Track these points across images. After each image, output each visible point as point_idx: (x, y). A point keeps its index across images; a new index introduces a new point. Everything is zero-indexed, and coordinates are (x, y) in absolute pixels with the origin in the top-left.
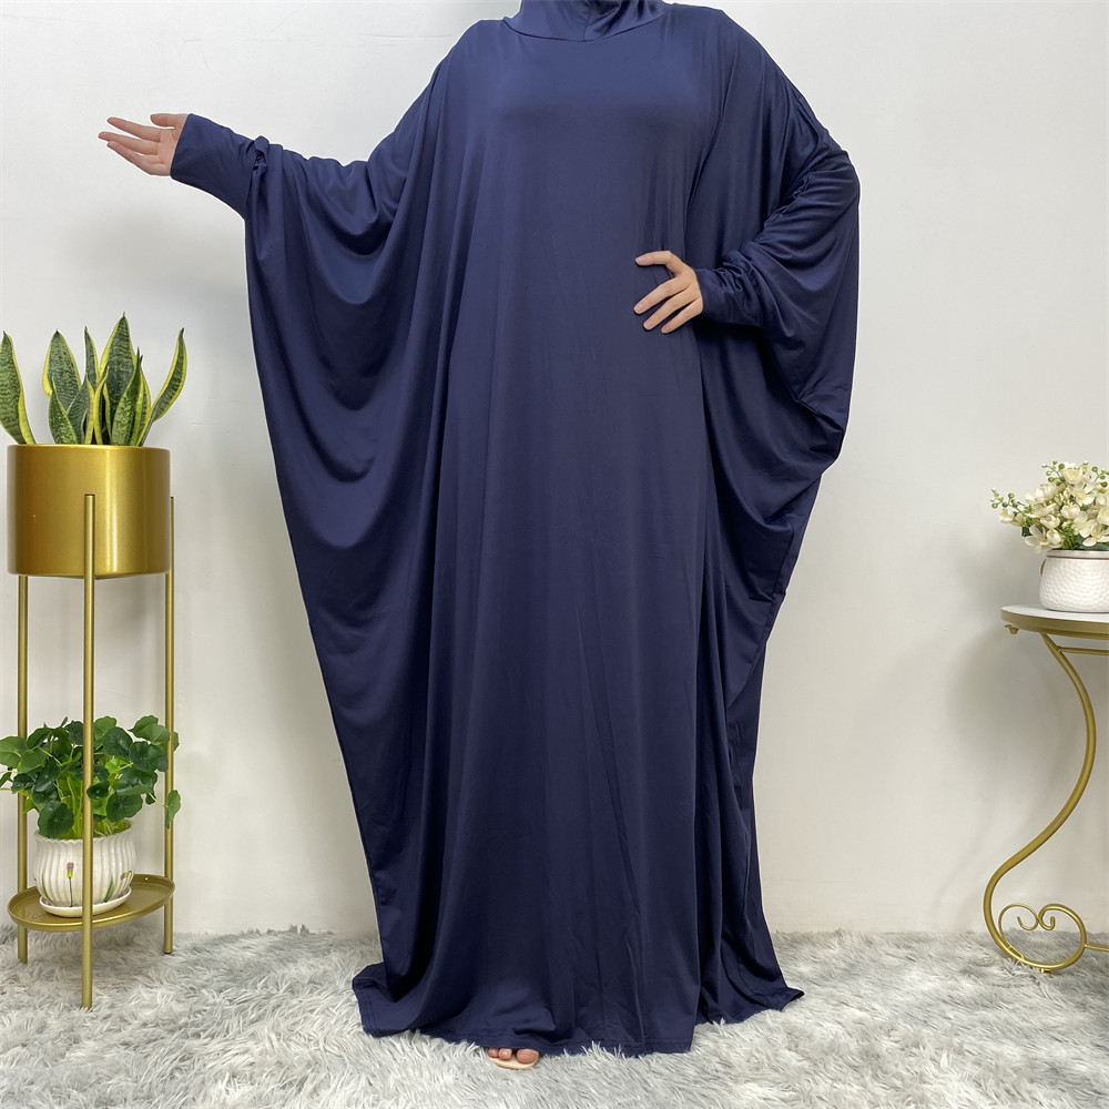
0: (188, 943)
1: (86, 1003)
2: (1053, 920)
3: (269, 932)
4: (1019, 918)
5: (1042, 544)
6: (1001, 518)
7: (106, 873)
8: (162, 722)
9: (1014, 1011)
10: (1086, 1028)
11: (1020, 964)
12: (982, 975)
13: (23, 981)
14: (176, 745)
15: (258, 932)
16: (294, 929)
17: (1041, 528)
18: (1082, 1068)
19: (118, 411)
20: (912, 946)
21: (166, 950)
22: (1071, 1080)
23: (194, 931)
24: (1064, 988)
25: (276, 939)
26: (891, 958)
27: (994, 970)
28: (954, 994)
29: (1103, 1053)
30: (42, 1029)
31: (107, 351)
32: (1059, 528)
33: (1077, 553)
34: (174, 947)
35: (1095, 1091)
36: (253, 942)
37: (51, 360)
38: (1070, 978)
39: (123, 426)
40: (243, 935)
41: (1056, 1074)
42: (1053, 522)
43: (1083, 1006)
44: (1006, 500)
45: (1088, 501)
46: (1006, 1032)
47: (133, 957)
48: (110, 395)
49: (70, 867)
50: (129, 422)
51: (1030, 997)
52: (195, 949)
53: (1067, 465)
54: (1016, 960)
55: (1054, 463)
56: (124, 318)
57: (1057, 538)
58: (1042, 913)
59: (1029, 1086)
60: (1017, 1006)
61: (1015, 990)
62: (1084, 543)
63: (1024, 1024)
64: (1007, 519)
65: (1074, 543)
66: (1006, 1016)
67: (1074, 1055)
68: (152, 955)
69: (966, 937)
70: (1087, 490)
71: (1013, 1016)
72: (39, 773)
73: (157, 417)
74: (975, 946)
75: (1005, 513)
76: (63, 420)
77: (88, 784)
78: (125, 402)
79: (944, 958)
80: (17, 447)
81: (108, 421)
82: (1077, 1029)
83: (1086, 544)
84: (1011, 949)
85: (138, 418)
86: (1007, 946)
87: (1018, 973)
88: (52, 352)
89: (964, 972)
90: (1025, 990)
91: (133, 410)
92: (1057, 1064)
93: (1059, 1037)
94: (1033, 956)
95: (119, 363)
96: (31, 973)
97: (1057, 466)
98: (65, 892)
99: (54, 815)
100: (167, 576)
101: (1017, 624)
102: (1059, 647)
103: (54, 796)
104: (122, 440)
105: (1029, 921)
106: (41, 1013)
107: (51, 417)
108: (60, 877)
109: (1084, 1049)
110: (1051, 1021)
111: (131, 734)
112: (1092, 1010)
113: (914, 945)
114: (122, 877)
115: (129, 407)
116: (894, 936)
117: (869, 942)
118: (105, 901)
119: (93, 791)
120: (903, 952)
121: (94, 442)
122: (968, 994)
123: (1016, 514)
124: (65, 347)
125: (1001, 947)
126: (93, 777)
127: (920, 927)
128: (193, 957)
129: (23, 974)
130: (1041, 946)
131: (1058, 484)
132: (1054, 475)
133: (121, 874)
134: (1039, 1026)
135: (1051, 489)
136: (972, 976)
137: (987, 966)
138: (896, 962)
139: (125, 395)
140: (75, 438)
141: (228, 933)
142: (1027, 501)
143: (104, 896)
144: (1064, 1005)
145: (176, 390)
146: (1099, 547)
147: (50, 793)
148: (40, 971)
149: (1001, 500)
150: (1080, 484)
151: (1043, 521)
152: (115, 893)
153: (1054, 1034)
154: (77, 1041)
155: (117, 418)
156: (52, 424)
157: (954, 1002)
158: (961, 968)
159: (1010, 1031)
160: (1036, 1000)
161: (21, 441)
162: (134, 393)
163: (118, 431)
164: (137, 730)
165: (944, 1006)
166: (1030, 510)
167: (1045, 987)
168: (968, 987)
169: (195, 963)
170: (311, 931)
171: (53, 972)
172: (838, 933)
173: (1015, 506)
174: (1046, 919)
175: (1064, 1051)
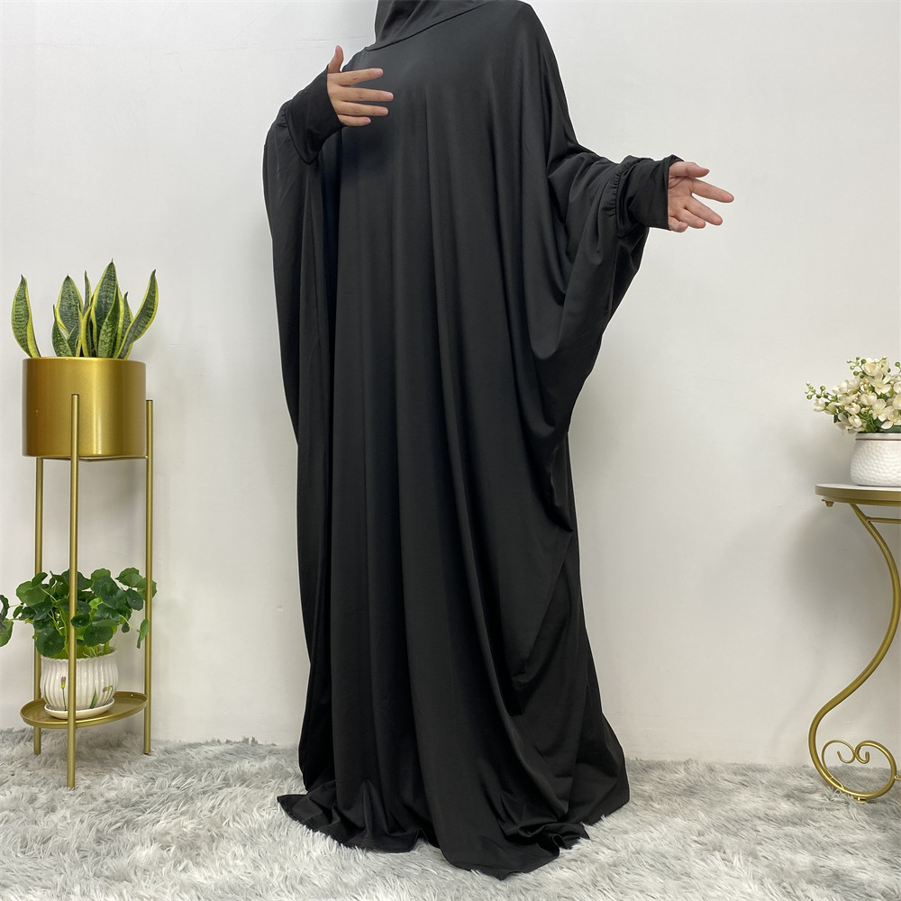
0: (162, 747)
1: (72, 784)
2: (867, 755)
3: (228, 742)
4: (838, 753)
5: (847, 428)
6: (815, 407)
7: (91, 687)
8: (142, 574)
9: (819, 828)
10: (879, 845)
11: (838, 792)
12: (802, 800)
13: (30, 766)
14: (154, 592)
15: (219, 741)
16: (246, 741)
17: (847, 415)
18: (863, 877)
19: (102, 332)
20: (747, 775)
21: (146, 752)
22: (847, 884)
23: (172, 739)
24: (873, 813)
25: (231, 747)
26: (726, 783)
27: (817, 797)
28: (770, 812)
29: (887, 865)
30: (33, 800)
31: (99, 288)
32: (859, 414)
33: (877, 435)
34: (152, 749)
35: (867, 895)
36: (212, 748)
37: (62, 297)
38: (880, 806)
39: (105, 343)
40: (207, 744)
41: (837, 879)
42: (855, 409)
43: (883, 828)
44: (819, 392)
45: (886, 390)
46: (807, 844)
47: (118, 754)
48: (97, 321)
49: (63, 680)
50: (111, 341)
51: (838, 819)
52: (167, 751)
53: (869, 360)
54: (835, 788)
55: (857, 359)
56: (112, 264)
57: (857, 421)
58: (859, 748)
59: (804, 885)
60: (823, 824)
61: (827, 813)
62: (882, 427)
63: (826, 839)
64: (819, 408)
65: (874, 427)
66: (811, 832)
67: (859, 865)
68: (134, 754)
69: (799, 770)
70: (886, 380)
71: (817, 832)
72: (40, 606)
73: (136, 338)
74: (805, 776)
75: (817, 404)
76: (62, 340)
77: (73, 614)
78: (107, 325)
79: (772, 786)
80: (28, 360)
81: (95, 340)
82: (870, 845)
83: (884, 427)
84: (833, 780)
85: (119, 338)
86: (829, 777)
87: (836, 799)
88: (64, 291)
89: (788, 797)
90: (836, 813)
91: (114, 332)
92: (840, 871)
93: (851, 850)
94: (854, 786)
95: (107, 297)
96: (39, 762)
97: (860, 361)
98: (59, 699)
99: (49, 639)
100: (147, 461)
101: (833, 497)
102: (868, 518)
103: (49, 625)
104: (106, 354)
105: (848, 755)
106: (35, 790)
107: (53, 338)
108: (56, 689)
109: (872, 861)
110: (850, 838)
111: (117, 581)
112: (891, 832)
113: (750, 773)
114: (104, 690)
115: (110, 330)
116: (735, 766)
117: (711, 770)
118: (91, 708)
119: (76, 621)
120: (739, 778)
121: (82, 355)
122: (783, 814)
123: (827, 404)
124: (74, 288)
125: (824, 777)
126: (77, 610)
127: (761, 760)
128: (163, 757)
129: (33, 763)
130: (863, 779)
131: (862, 377)
132: (858, 369)
133: (102, 688)
134: (837, 840)
135: (855, 381)
136: (792, 800)
137: (810, 793)
138: (731, 786)
139: (106, 320)
140: (70, 354)
141: (196, 741)
142: (834, 391)
143: (89, 704)
144: (867, 827)
145: (150, 317)
146: (895, 429)
147: (48, 622)
148: (46, 761)
149: (814, 392)
150: (879, 375)
151: (847, 408)
152: (98, 702)
153: (849, 849)
154: (53, 810)
155: (101, 338)
156: (54, 343)
157: (767, 819)
158: (784, 793)
159: (810, 844)
160: (845, 821)
161: (31, 356)
162: (115, 318)
163: (103, 347)
164: (122, 578)
165: (758, 822)
166: (836, 399)
167: (854, 811)
168: (785, 807)
169: (162, 761)
170: (259, 743)
171: (54, 762)
172: (687, 763)
173: (826, 397)
174: (862, 754)
175: (852, 862)
